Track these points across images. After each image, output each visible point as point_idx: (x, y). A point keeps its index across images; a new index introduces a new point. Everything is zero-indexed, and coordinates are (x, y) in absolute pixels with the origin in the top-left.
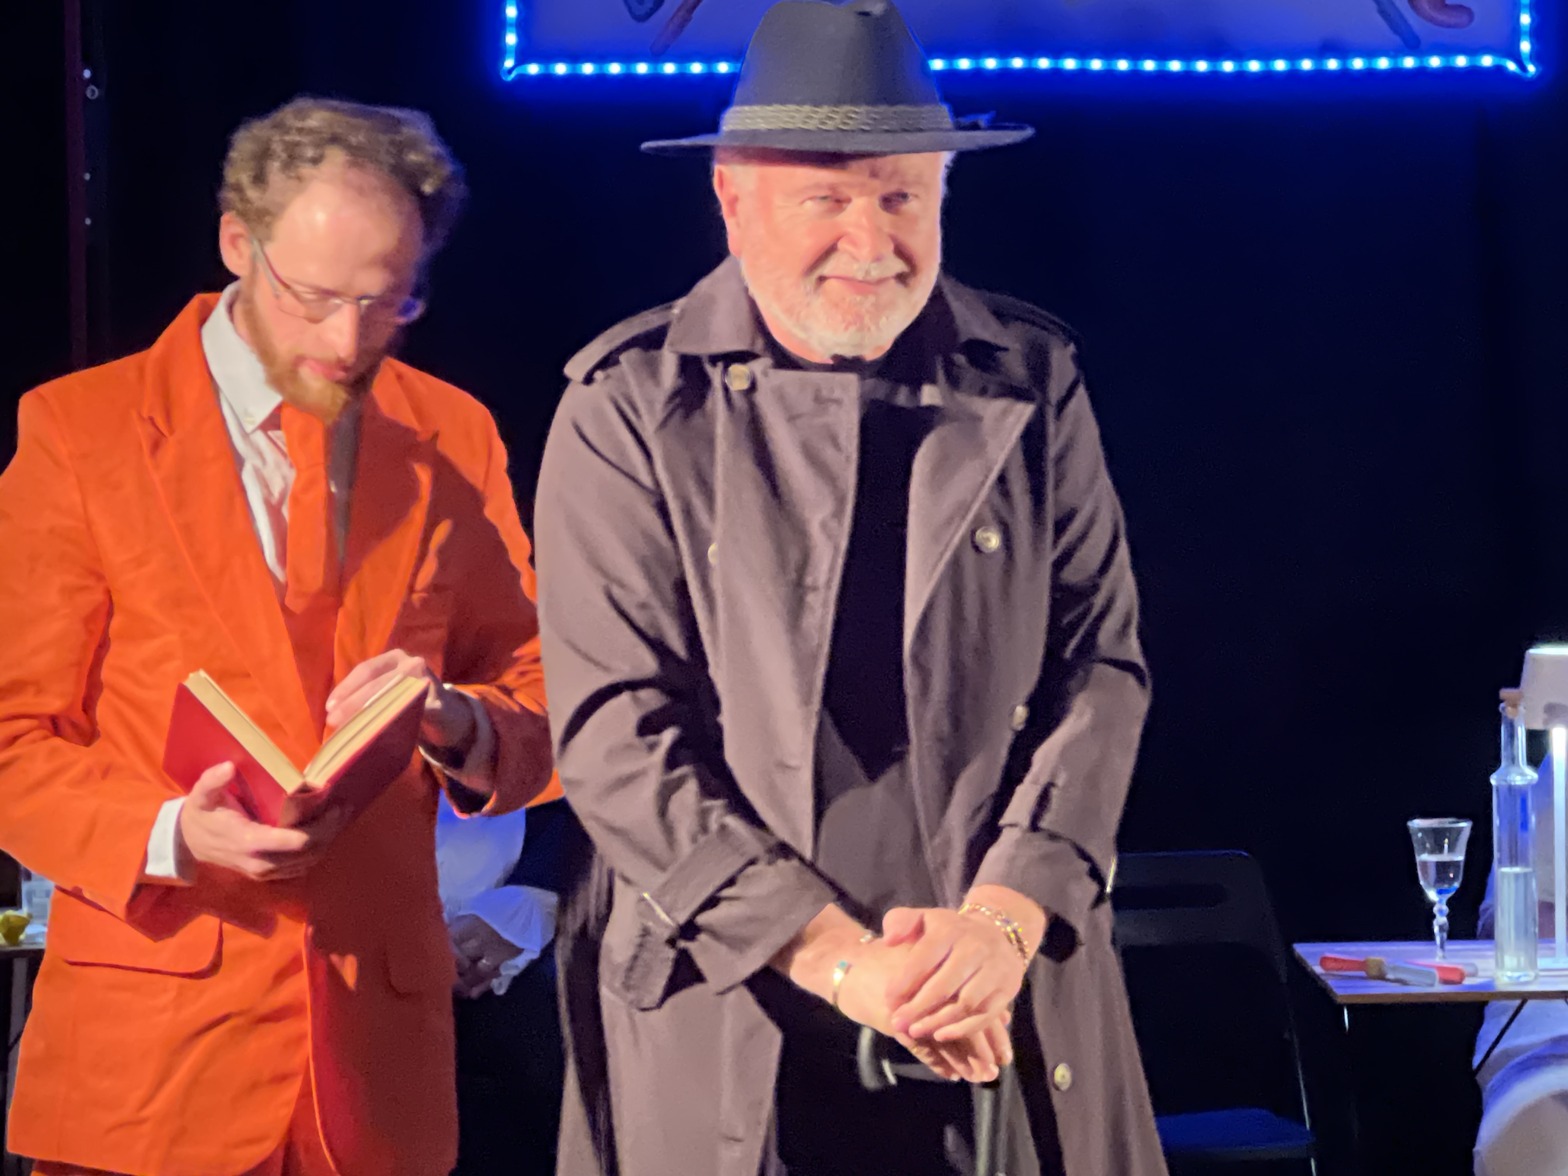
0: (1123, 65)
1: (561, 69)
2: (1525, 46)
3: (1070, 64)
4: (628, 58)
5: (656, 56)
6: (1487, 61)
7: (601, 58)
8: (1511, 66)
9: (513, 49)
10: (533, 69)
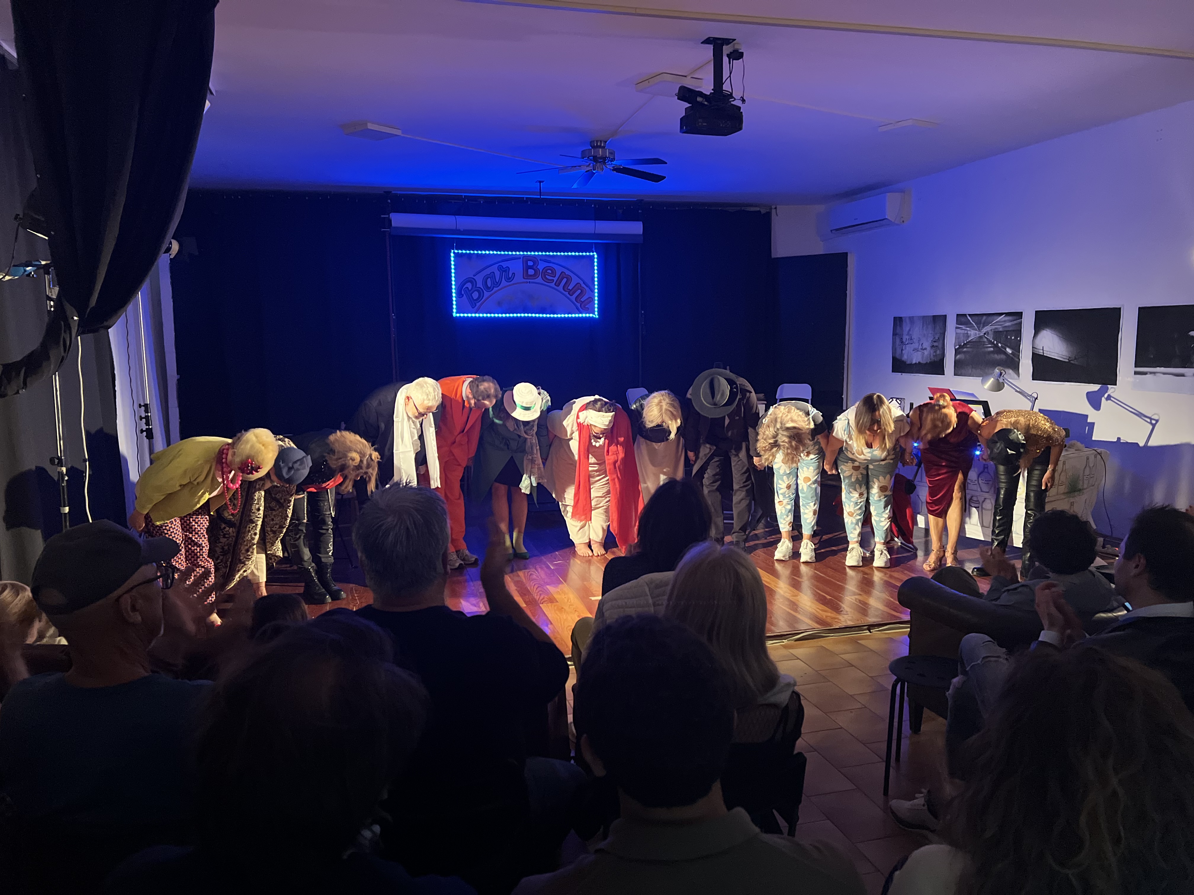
0: (541, 315)
2: (596, 313)
3: (534, 315)
5: (475, 313)
6: (591, 315)
8: (594, 316)
9: (455, 312)
10: (458, 315)
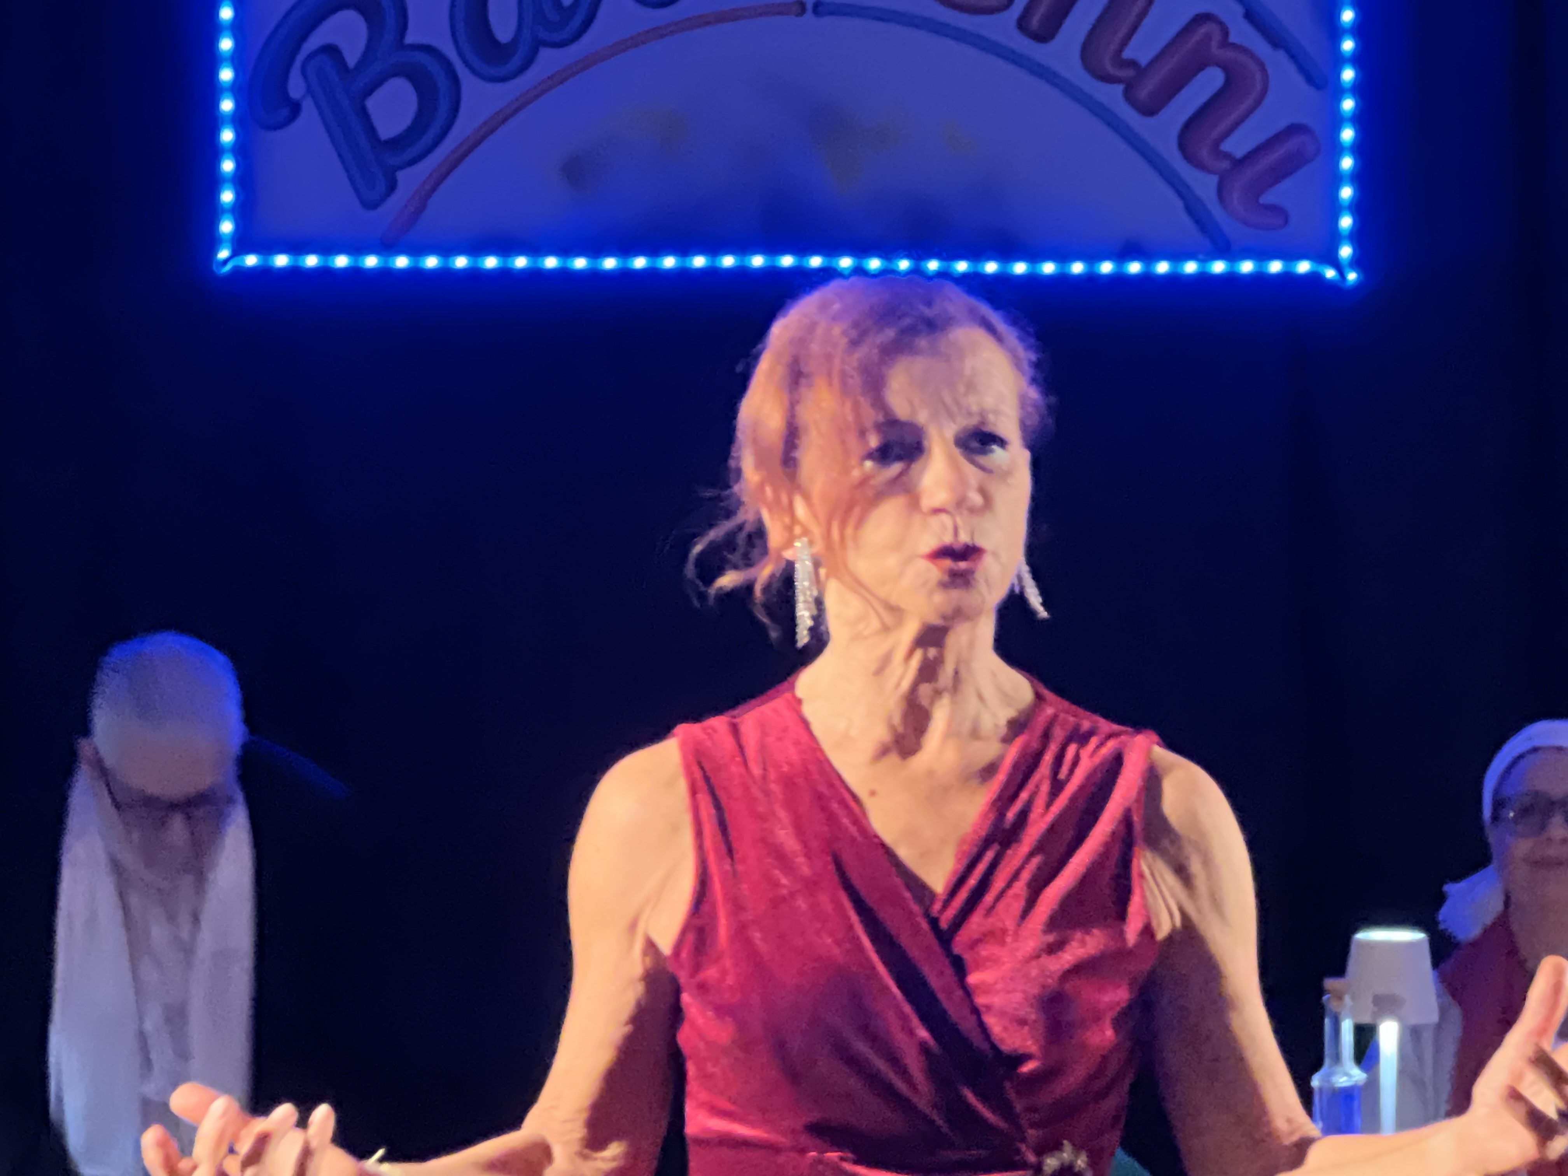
0: (904, 265)
1: (281, 261)
2: (1346, 252)
3: (845, 263)
4: (357, 249)
5: (387, 248)
6: (1303, 267)
7: (327, 249)
8: (1330, 274)
9: (229, 240)
10: (251, 260)
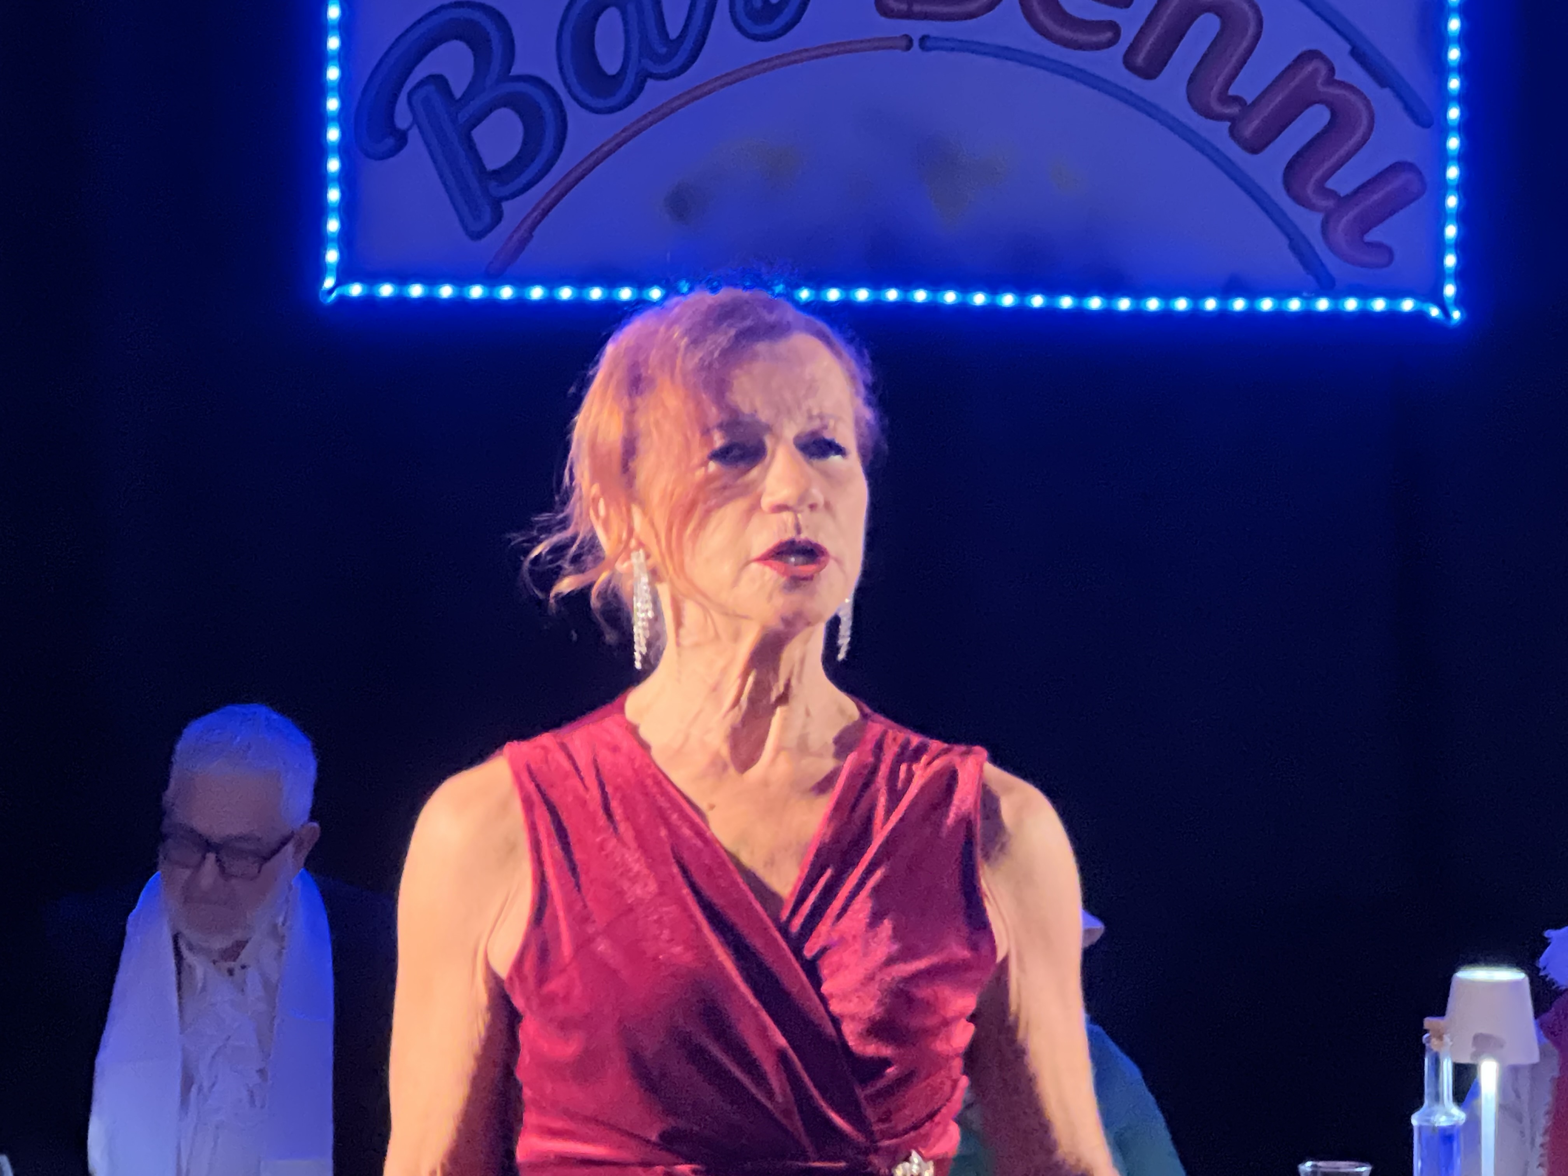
2: (1450, 290)
3: (950, 297)
4: (462, 280)
5: (492, 279)
6: (1408, 305)
7: (431, 279)
8: (1435, 312)
9: (335, 269)
10: (356, 290)
